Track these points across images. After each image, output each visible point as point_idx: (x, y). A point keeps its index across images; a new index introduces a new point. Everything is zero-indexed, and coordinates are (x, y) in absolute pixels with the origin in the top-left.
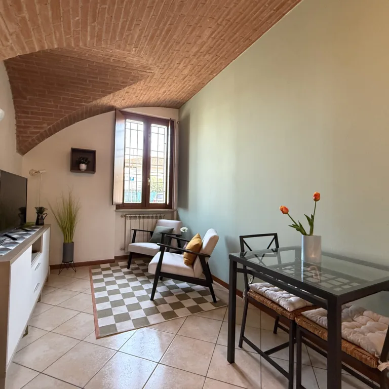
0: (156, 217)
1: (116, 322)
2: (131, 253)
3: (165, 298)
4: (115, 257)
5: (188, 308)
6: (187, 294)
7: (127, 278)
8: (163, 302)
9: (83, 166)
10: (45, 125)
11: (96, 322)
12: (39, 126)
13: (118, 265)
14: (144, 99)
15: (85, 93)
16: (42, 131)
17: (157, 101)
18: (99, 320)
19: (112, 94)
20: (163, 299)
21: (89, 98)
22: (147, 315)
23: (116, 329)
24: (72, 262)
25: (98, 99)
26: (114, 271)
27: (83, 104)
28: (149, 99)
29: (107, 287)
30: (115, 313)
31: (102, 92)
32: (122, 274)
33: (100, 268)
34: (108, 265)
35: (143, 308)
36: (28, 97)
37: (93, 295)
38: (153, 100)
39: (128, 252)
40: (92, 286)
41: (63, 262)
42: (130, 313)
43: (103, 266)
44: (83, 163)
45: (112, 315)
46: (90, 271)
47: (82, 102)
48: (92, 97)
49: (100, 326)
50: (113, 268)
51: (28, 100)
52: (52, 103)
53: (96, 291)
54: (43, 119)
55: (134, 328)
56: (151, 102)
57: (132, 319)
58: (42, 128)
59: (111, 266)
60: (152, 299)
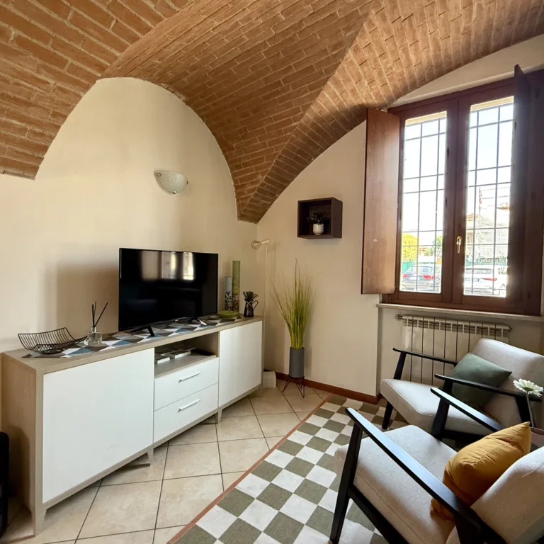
9: (318, 228)
10: (260, 177)
12: (254, 180)
13: (374, 412)
14: (424, 56)
15: (289, 105)
16: (258, 185)
17: (469, 44)
19: (329, 83)
21: (297, 111)
25: (310, 104)
27: (294, 124)
28: (437, 48)
31: (311, 88)
36: (234, 145)
38: (452, 44)
40: (291, 433)
44: (316, 222)
47: (291, 123)
48: (300, 106)
51: (236, 150)
52: (259, 142)
54: (257, 169)
56: (451, 52)
58: (257, 182)
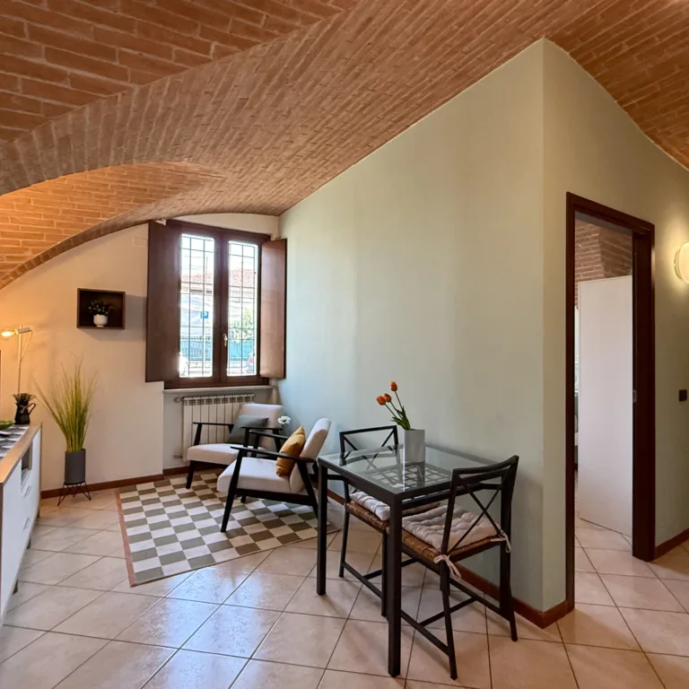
0: (240, 400)
1: (162, 564)
2: (193, 463)
3: (244, 527)
4: (164, 471)
5: (278, 538)
6: (282, 519)
7: (184, 503)
8: (240, 532)
9: (100, 319)
10: (27, 253)
11: (130, 568)
12: (16, 255)
13: (169, 484)
16: (23, 262)
18: (135, 564)
19: (154, 203)
20: (241, 529)
22: (212, 552)
23: (162, 573)
24: (83, 484)
26: (162, 494)
29: (148, 519)
30: (160, 554)
32: (175, 497)
33: (136, 490)
34: (151, 485)
35: (207, 543)
37: (124, 533)
39: (187, 462)
40: (122, 518)
41: (65, 484)
42: (185, 551)
43: (140, 487)
45: (157, 555)
46: (118, 497)
49: (136, 571)
50: (159, 490)
53: (129, 527)
54: (25, 243)
55: (190, 569)
57: (188, 558)
58: (20, 258)
59: (156, 486)
60: (223, 530)
